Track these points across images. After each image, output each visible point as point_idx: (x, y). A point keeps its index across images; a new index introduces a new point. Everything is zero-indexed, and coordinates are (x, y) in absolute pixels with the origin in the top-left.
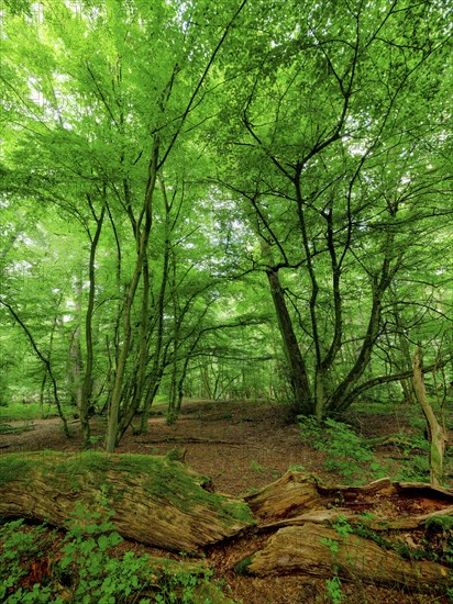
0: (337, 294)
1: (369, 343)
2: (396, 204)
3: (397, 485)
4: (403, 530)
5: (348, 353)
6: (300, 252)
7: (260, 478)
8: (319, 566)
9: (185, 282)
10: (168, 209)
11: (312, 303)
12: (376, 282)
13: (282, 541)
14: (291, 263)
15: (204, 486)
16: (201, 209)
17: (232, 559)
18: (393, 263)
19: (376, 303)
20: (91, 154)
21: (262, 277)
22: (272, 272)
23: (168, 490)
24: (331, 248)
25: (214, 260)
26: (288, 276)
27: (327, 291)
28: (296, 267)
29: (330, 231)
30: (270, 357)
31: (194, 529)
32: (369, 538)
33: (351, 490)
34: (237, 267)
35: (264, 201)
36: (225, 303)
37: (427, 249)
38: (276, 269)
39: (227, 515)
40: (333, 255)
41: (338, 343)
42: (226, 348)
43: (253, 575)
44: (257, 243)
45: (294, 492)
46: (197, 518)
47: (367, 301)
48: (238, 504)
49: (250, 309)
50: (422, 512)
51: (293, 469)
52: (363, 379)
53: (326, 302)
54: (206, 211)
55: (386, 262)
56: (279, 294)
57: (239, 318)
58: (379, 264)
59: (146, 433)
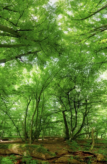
0: (76, 117)
1: (82, 127)
2: (87, 100)
3: (83, 152)
4: (82, 158)
5: (77, 129)
6: (69, 108)
7: (58, 149)
8: (66, 162)
9: (46, 113)
10: (44, 99)
11: (71, 118)
12: (84, 115)
13: (61, 159)
14: (67, 110)
15: (47, 150)
16: (50, 99)
17: (52, 161)
18: (87, 112)
19: (84, 119)
20: (32, 89)
21: (61, 113)
22: (63, 112)
23: (41, 151)
24: (75, 108)
25: (52, 109)
26: (67, 113)
27: (74, 116)
28: (68, 111)
29: (75, 104)
30: (62, 129)
31: (46, 156)
32: (76, 159)
33: (74, 152)
34: (56, 111)
35: (62, 98)
36: (54, 118)
37: (94, 109)
38: (64, 111)
39: (52, 155)
40: (76, 109)
41: (76, 126)
42: (53, 127)
43: (55, 163)
44: (61, 106)
45: (64, 152)
46: (46, 155)
47: (82, 119)
48: (54, 153)
49: (59, 119)
50: (86, 156)
51: (64, 148)
52: (80, 134)
53: (74, 118)
54: (51, 100)
55: (86, 111)
56: (65, 116)
57: (56, 121)
58: (84, 111)
59: (38, 141)
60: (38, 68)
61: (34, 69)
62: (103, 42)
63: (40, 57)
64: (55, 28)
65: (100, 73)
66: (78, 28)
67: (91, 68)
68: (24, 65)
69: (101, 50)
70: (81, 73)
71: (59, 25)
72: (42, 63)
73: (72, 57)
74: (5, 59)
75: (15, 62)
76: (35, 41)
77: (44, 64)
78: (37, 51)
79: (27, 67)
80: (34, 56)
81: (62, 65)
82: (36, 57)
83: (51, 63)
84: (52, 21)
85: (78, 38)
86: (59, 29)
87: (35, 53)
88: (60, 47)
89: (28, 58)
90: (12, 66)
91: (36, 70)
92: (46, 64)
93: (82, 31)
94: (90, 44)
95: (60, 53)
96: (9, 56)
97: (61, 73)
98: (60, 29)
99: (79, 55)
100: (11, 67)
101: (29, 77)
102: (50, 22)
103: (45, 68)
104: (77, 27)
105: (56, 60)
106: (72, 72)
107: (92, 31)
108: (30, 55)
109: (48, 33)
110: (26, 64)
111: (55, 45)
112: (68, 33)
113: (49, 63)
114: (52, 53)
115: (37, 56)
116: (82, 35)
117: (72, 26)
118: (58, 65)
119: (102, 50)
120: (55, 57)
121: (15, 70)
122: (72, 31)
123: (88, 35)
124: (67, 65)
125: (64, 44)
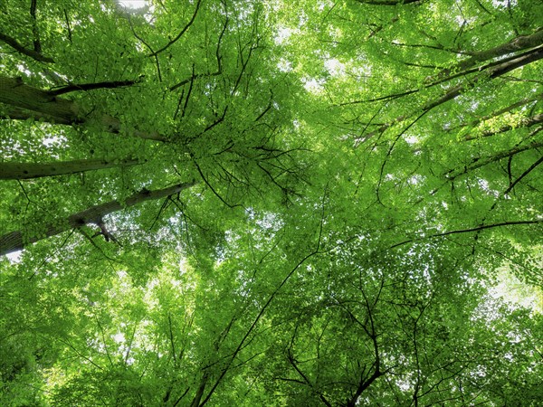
60: (185, 265)
61: (164, 268)
62: (487, 128)
63: (194, 212)
64: (258, 63)
65: (484, 277)
66: (380, 56)
67: (436, 258)
68: (121, 253)
69: (472, 168)
70: (394, 285)
71: (279, 41)
72: (205, 239)
73: (343, 210)
74: (19, 235)
75: (76, 241)
76: (162, 139)
77: (212, 243)
78: (179, 186)
79: (130, 265)
80: (164, 206)
81: (298, 247)
82: (178, 214)
83: (247, 240)
84: (236, 14)
85: (370, 116)
86: (279, 65)
87: (171, 195)
88: (286, 162)
89: (136, 221)
90: (57, 260)
91: (178, 275)
92: (223, 243)
93: (397, 74)
94: (427, 142)
95: (285, 191)
96: (39, 220)
97: (299, 285)
98: (283, 66)
99: (373, 197)
100: (51, 269)
101: (138, 313)
102: (227, 22)
103: (218, 265)
104: (377, 53)
105: (270, 220)
106: (350, 279)
107: (446, 75)
108: (145, 203)
109: (225, 90)
110: (128, 248)
111: (260, 151)
112: (326, 87)
113: (238, 237)
114: (252, 189)
115: (182, 207)
116: (395, 96)
117: (346, 48)
118: (280, 246)
119: (477, 167)
120: (267, 208)
121: (72, 281)
122: (345, 78)
123: (423, 99)
124: (323, 246)
125: (302, 147)
